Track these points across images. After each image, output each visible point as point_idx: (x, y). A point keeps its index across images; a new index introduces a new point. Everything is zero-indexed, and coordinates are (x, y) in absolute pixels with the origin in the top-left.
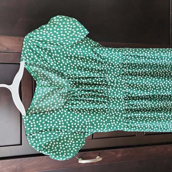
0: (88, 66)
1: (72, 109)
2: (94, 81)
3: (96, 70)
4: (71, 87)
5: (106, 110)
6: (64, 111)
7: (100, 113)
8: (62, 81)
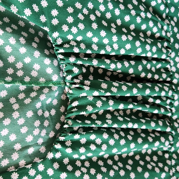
0: (127, 18)
1: (72, 162)
2: (140, 68)
3: (146, 36)
4: (74, 86)
5: (167, 156)
6: (46, 169)
7: (153, 168)
8: (44, 66)
